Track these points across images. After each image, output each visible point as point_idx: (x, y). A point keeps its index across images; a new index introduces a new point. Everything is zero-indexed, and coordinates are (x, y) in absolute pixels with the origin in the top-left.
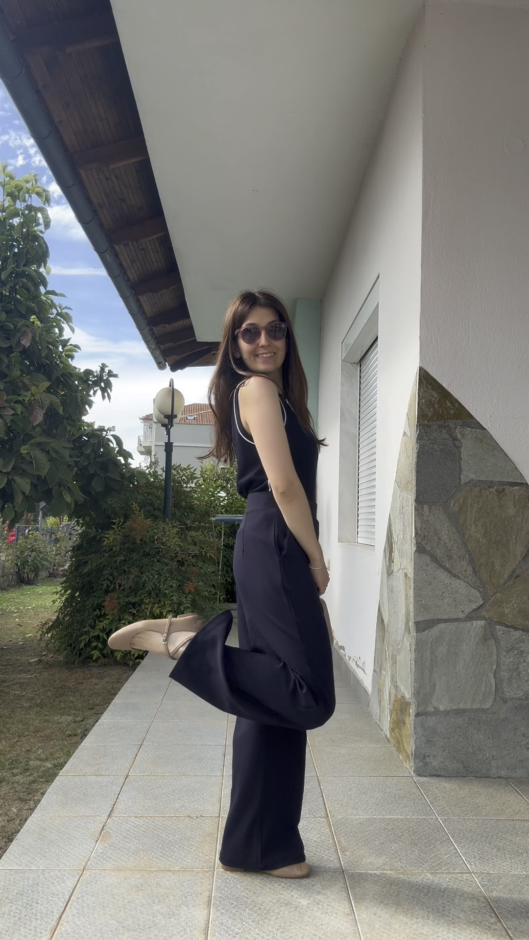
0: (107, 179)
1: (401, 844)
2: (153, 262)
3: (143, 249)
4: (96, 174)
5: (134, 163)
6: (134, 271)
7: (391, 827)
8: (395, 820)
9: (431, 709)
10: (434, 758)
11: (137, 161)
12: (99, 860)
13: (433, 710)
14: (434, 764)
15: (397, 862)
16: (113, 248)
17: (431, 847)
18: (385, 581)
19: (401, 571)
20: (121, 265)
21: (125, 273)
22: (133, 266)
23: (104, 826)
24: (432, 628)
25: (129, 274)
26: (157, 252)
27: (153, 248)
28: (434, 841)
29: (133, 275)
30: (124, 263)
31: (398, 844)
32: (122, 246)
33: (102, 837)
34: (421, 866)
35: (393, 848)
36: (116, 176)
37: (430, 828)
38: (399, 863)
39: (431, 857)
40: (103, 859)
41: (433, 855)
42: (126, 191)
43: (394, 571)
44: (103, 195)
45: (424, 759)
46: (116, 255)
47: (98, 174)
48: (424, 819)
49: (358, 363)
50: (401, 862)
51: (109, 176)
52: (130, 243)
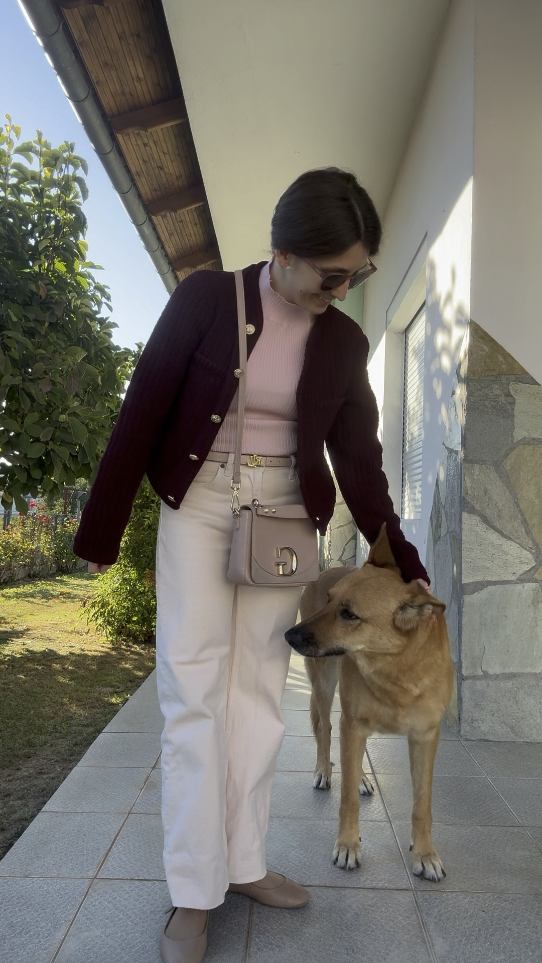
0: (145, 145)
1: (450, 799)
2: (191, 236)
3: (181, 221)
4: (134, 140)
5: (172, 126)
6: (172, 246)
7: (438, 784)
8: (443, 778)
9: (480, 673)
10: (483, 723)
11: (176, 123)
12: (144, 806)
13: (482, 673)
14: (483, 728)
15: (445, 815)
16: (151, 220)
17: (481, 803)
18: (432, 547)
19: (448, 534)
20: (159, 239)
21: (163, 248)
22: (171, 239)
23: (148, 777)
24: (481, 590)
25: (167, 248)
26: (196, 224)
27: (192, 220)
28: (483, 797)
29: (171, 250)
30: (162, 236)
31: (446, 799)
32: (160, 217)
33: (147, 786)
34: (471, 820)
35: (441, 803)
36: (155, 142)
37: (479, 786)
38: (447, 816)
39: (480, 811)
40: (148, 805)
41: (482, 810)
42: (164, 158)
43: (442, 536)
44: (141, 162)
45: (472, 723)
46: (154, 228)
47: (136, 140)
48: (472, 778)
49: (403, 333)
50: (449, 815)
51: (147, 142)
52: (168, 213)
